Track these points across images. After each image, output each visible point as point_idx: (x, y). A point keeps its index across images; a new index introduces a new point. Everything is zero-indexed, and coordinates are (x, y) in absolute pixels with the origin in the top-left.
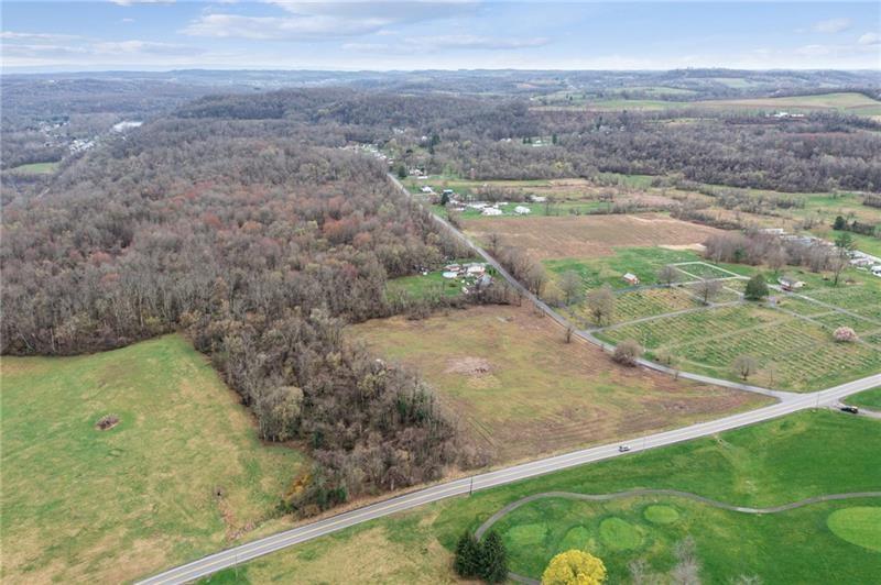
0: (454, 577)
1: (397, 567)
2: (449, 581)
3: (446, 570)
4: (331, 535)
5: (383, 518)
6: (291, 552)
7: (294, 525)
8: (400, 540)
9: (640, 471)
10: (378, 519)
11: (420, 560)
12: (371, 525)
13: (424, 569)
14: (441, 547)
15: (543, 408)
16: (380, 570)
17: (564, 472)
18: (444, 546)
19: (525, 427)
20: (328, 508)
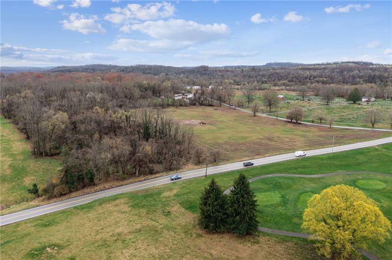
0: (200, 232)
1: (138, 226)
2: (195, 235)
3: (190, 227)
4: (75, 208)
5: (127, 193)
6: (30, 222)
7: (41, 203)
8: (143, 207)
9: (337, 163)
10: (122, 194)
11: (163, 221)
12: (115, 198)
13: (167, 228)
14: (183, 210)
15: (249, 137)
16: (120, 230)
17: (278, 164)
18: (187, 209)
19: (240, 145)
20: (77, 190)
